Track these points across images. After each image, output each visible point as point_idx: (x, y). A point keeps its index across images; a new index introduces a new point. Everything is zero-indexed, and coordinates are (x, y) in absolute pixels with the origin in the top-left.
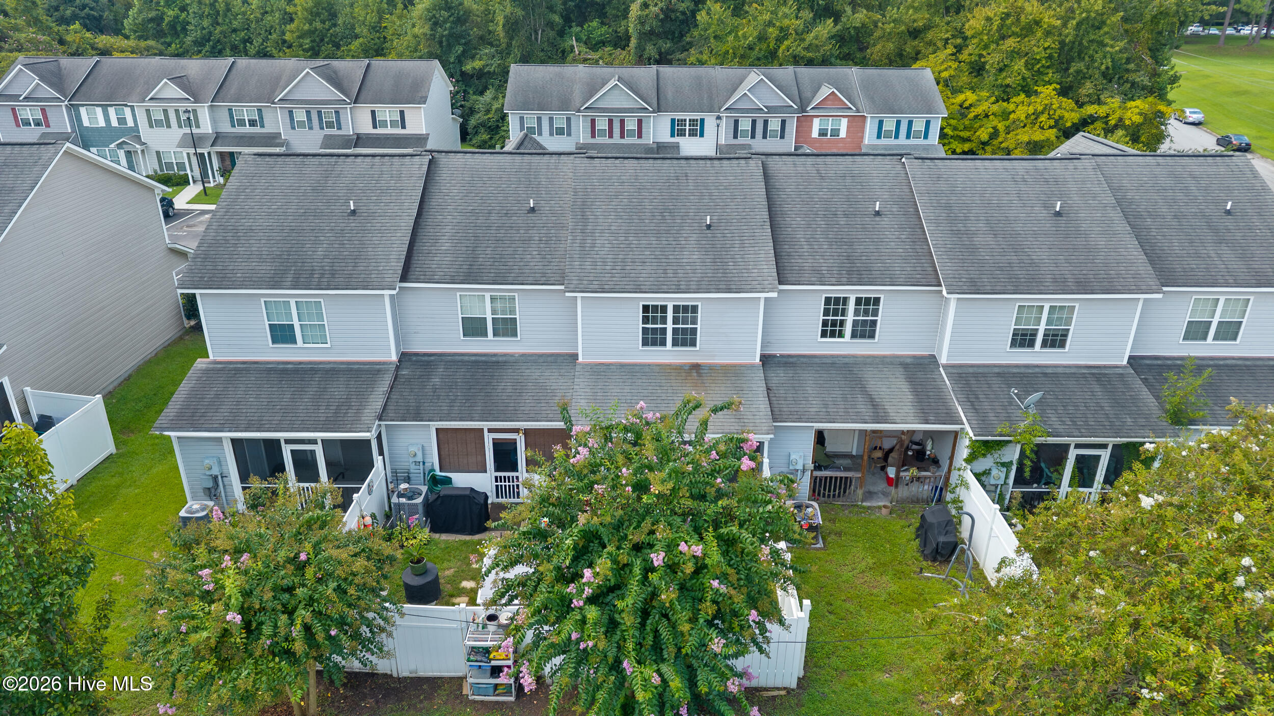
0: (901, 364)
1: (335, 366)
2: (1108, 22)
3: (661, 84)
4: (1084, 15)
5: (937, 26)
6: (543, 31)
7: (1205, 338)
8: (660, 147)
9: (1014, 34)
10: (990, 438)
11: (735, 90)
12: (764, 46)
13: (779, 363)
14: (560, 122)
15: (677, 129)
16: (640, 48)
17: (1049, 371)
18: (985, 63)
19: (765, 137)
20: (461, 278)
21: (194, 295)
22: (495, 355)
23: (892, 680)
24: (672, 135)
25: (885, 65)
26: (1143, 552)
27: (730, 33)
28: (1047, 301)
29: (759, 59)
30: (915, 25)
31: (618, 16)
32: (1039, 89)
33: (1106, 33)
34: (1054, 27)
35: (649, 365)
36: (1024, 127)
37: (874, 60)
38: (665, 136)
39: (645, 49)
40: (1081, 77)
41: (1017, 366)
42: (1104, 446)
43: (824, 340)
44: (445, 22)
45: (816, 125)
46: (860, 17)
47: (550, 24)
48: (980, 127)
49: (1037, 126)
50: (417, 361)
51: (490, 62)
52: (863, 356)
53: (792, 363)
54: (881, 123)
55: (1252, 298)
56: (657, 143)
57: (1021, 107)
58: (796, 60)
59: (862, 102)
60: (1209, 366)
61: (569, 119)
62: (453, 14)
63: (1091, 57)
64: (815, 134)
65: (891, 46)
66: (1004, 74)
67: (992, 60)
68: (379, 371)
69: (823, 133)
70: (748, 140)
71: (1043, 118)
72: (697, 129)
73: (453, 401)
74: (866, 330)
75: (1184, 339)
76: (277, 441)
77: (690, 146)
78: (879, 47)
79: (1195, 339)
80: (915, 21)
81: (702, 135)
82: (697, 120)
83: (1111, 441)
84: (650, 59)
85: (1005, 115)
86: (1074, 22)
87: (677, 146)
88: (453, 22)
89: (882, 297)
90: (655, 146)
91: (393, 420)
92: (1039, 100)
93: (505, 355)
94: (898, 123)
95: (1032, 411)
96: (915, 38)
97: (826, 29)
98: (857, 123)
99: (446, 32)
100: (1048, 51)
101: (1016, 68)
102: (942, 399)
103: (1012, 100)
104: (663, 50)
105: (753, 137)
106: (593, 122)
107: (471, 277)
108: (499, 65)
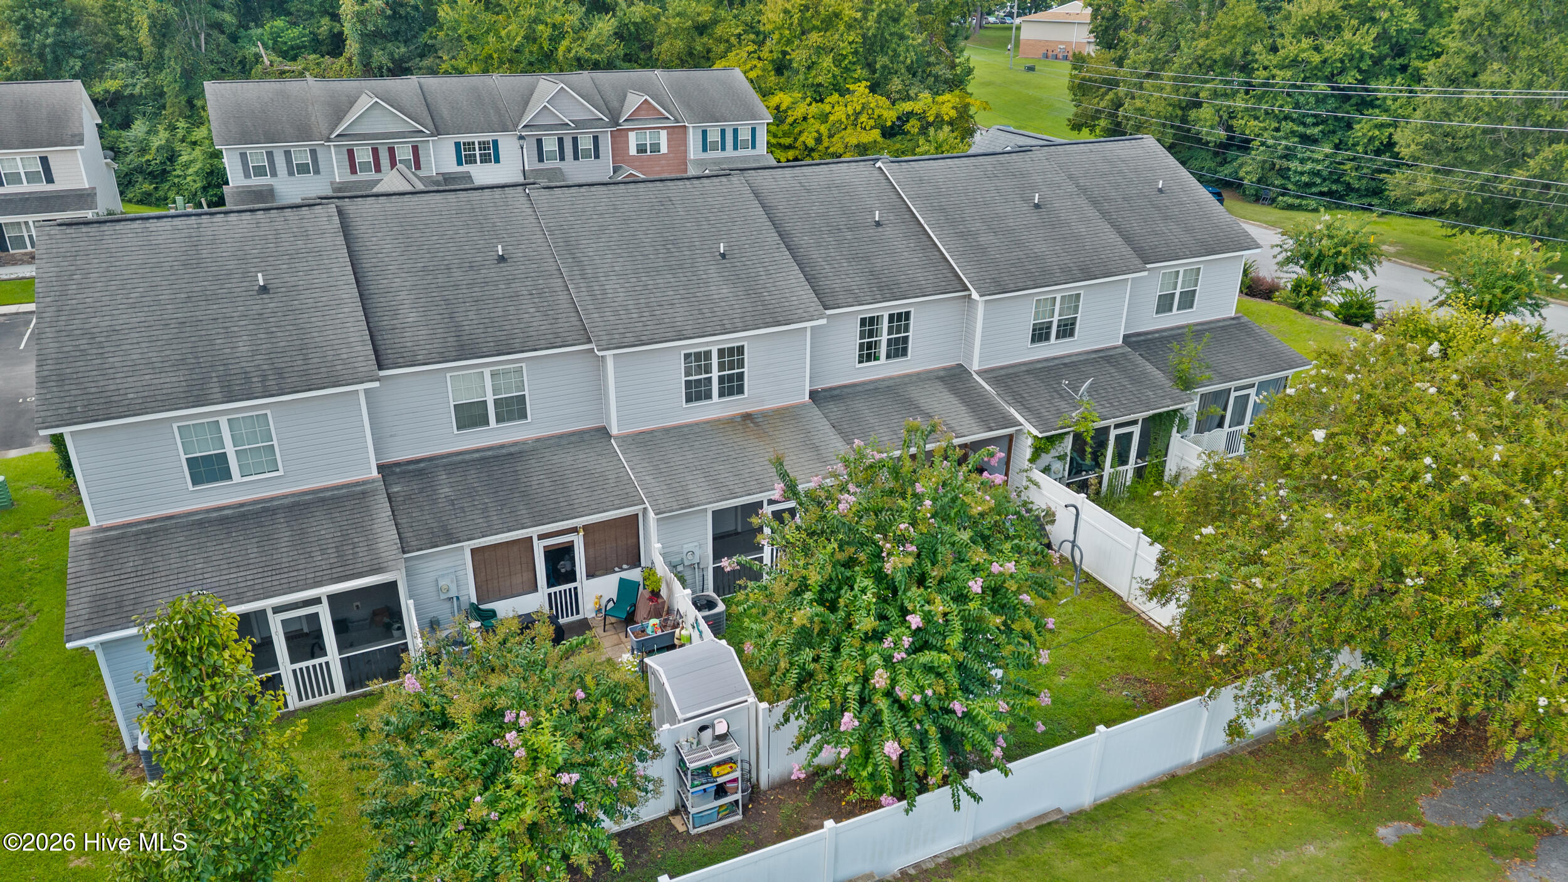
0: (938, 378)
1: (297, 499)
2: (906, 13)
3: (429, 100)
4: (884, 6)
5: (724, 20)
6: (208, 35)
7: (1171, 310)
8: (448, 178)
9: (814, 28)
10: (1053, 433)
11: (527, 103)
12: (535, 48)
13: (825, 398)
14: (301, 156)
15: (464, 154)
16: (366, 56)
17: (1066, 361)
18: (790, 61)
19: (576, 158)
20: (454, 354)
21: (61, 435)
22: (502, 446)
23: (1069, 680)
24: (460, 163)
25: (677, 66)
26: (1334, 477)
27: (487, 32)
28: (1059, 292)
29: (531, 64)
30: (700, 19)
31: (312, 14)
32: (851, 87)
33: (905, 25)
34: (856, 20)
35: (697, 424)
36: (845, 129)
37: (664, 61)
38: (450, 165)
39: (371, 56)
40: (888, 72)
41: (1039, 361)
42: (1135, 422)
43: (862, 365)
44: (44, 24)
45: (633, 140)
46: (638, 11)
47: (219, 26)
48: (801, 132)
49: (859, 129)
50: (401, 473)
51: (130, 81)
52: (899, 377)
53: (837, 396)
54: (704, 133)
55: (1202, 266)
56: (443, 174)
57: (839, 109)
58: (580, 64)
59: (680, 111)
60: (1206, 330)
61: (313, 152)
62: (54, 14)
63: (895, 50)
64: (633, 151)
65: (679, 44)
66: (814, 73)
67: (799, 56)
68: (364, 493)
69: (641, 149)
70: (556, 164)
71: (863, 118)
72: (490, 154)
73: (485, 510)
74: (899, 348)
75: (1157, 313)
76: (262, 613)
77: (482, 174)
78: (666, 45)
79: (1164, 311)
80: (699, 14)
81: (497, 161)
82: (488, 143)
83: (1141, 416)
84: (380, 68)
85: (824, 118)
86: (875, 14)
87: (468, 177)
88: (57, 26)
89: (912, 310)
90: (440, 178)
91: (421, 549)
92: (855, 99)
93: (515, 444)
94: (723, 132)
95: (1086, 398)
96: (701, 34)
97: (604, 26)
98: (678, 134)
99: (49, 41)
100: (854, 46)
101: (825, 65)
102: (991, 406)
103: (826, 101)
104: (396, 56)
105: (562, 158)
106: (351, 153)
107: (465, 350)
108: (147, 85)
